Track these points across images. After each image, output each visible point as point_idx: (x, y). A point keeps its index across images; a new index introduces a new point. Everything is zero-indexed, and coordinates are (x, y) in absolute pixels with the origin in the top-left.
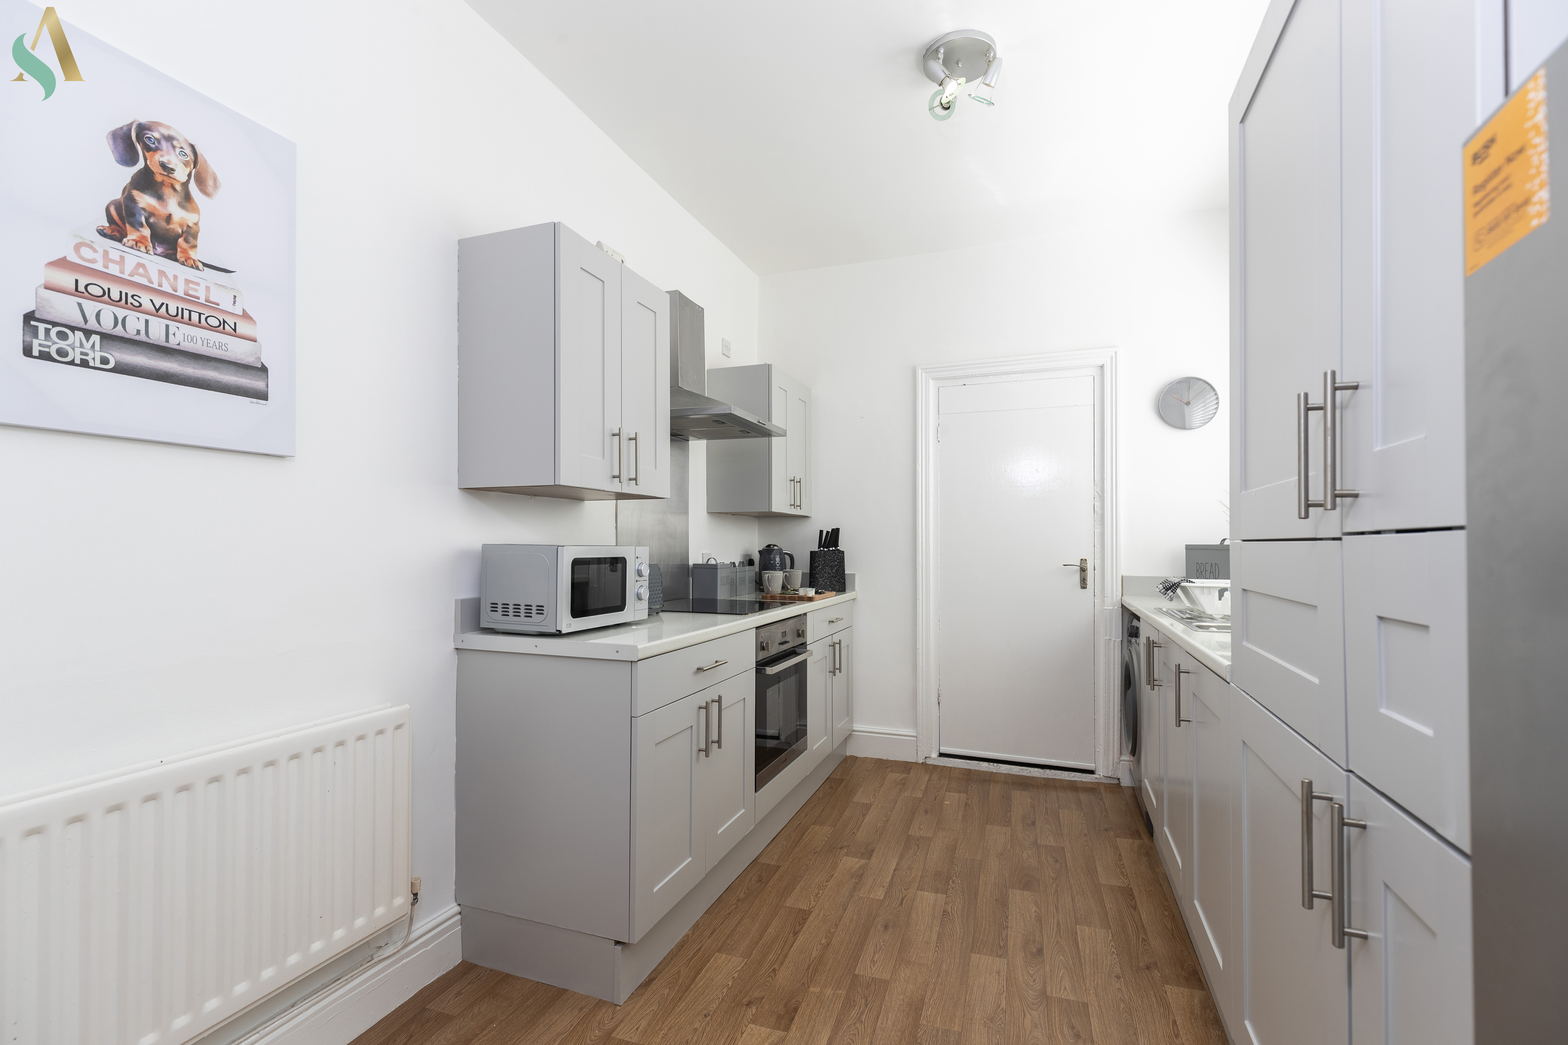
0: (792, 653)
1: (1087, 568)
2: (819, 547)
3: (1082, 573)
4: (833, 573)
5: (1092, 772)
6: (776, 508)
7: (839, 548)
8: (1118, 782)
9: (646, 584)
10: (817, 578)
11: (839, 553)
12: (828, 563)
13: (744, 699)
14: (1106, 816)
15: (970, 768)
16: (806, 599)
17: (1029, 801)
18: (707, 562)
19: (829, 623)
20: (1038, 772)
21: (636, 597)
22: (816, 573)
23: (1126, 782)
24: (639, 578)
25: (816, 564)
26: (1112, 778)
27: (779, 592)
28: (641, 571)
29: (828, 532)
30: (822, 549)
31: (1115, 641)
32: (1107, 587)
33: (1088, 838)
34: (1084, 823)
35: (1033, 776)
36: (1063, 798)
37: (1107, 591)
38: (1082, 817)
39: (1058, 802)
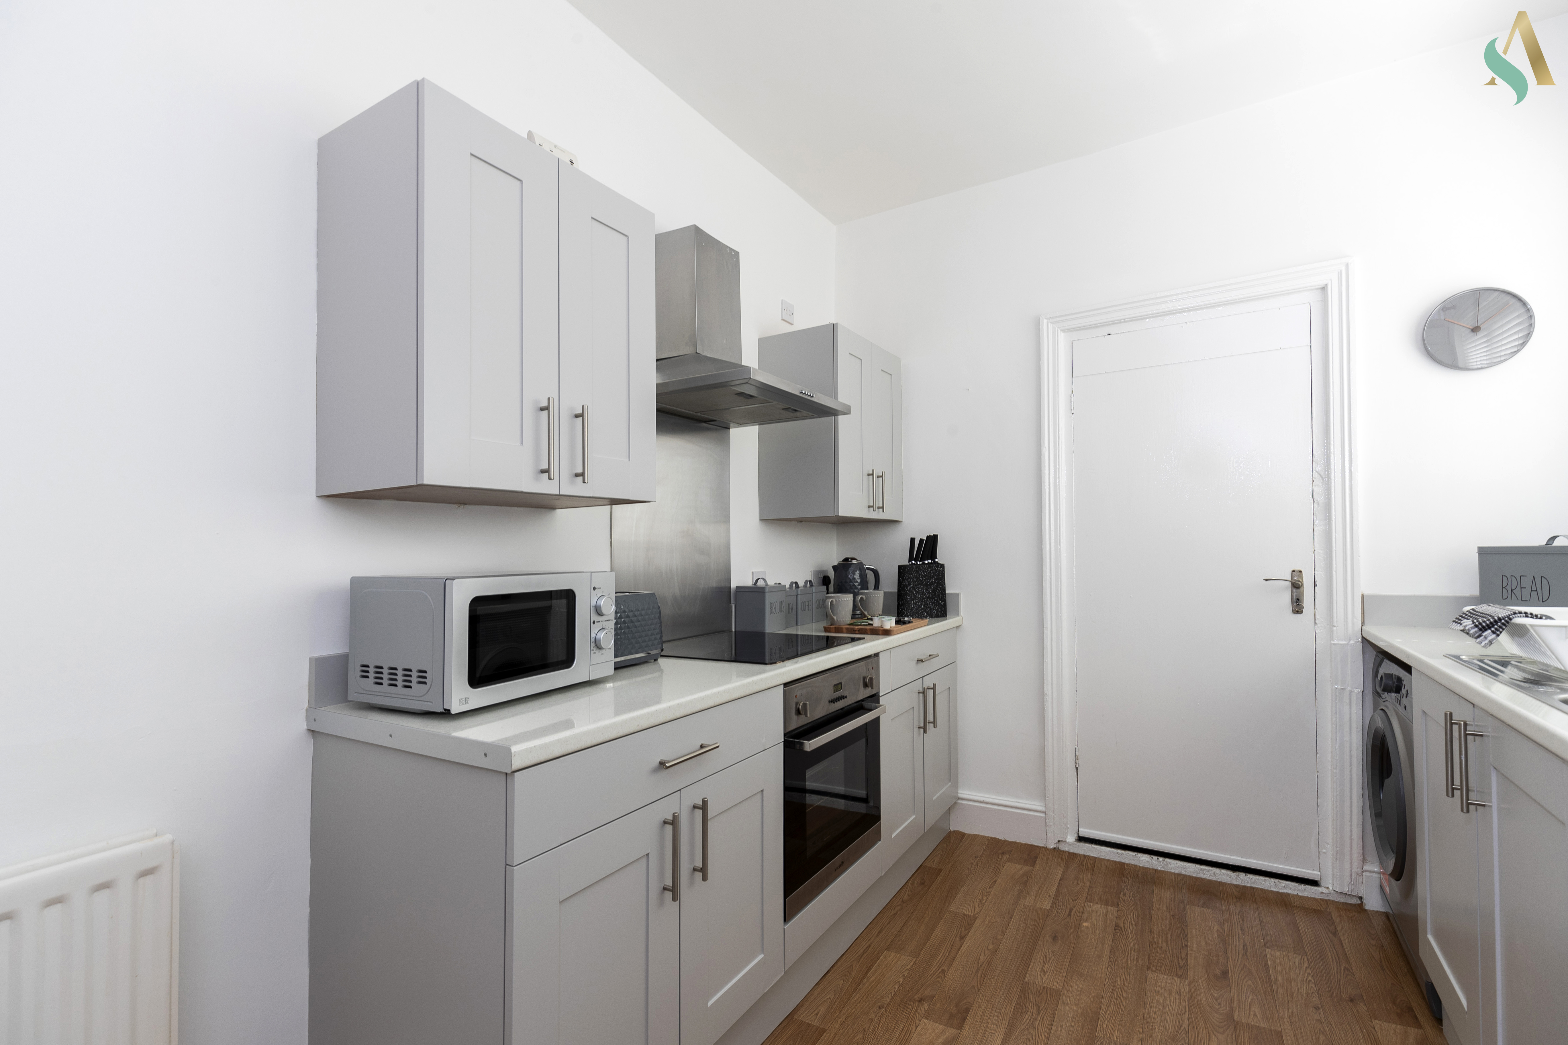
0: (859, 708)
1: (1302, 584)
2: (910, 560)
3: (1294, 590)
4: (929, 593)
5: (1314, 883)
6: (846, 509)
7: (937, 560)
8: (1359, 902)
9: (611, 625)
10: (906, 600)
11: (937, 567)
12: (921, 581)
13: (762, 791)
14: (1348, 970)
15: (1124, 861)
16: (880, 632)
17: (1215, 929)
18: (755, 584)
19: (917, 663)
20: (1227, 875)
21: (593, 645)
22: (906, 594)
23: (1374, 903)
24: (595, 618)
25: (906, 582)
26: (1349, 895)
27: (848, 622)
28: (600, 607)
29: (921, 541)
30: (913, 562)
31: (1351, 692)
32: (1337, 612)
33: (1322, 1015)
34: (1310, 981)
35: (1220, 880)
36: (1270, 926)
37: (1337, 616)
38: (1306, 968)
39: (1263, 934)
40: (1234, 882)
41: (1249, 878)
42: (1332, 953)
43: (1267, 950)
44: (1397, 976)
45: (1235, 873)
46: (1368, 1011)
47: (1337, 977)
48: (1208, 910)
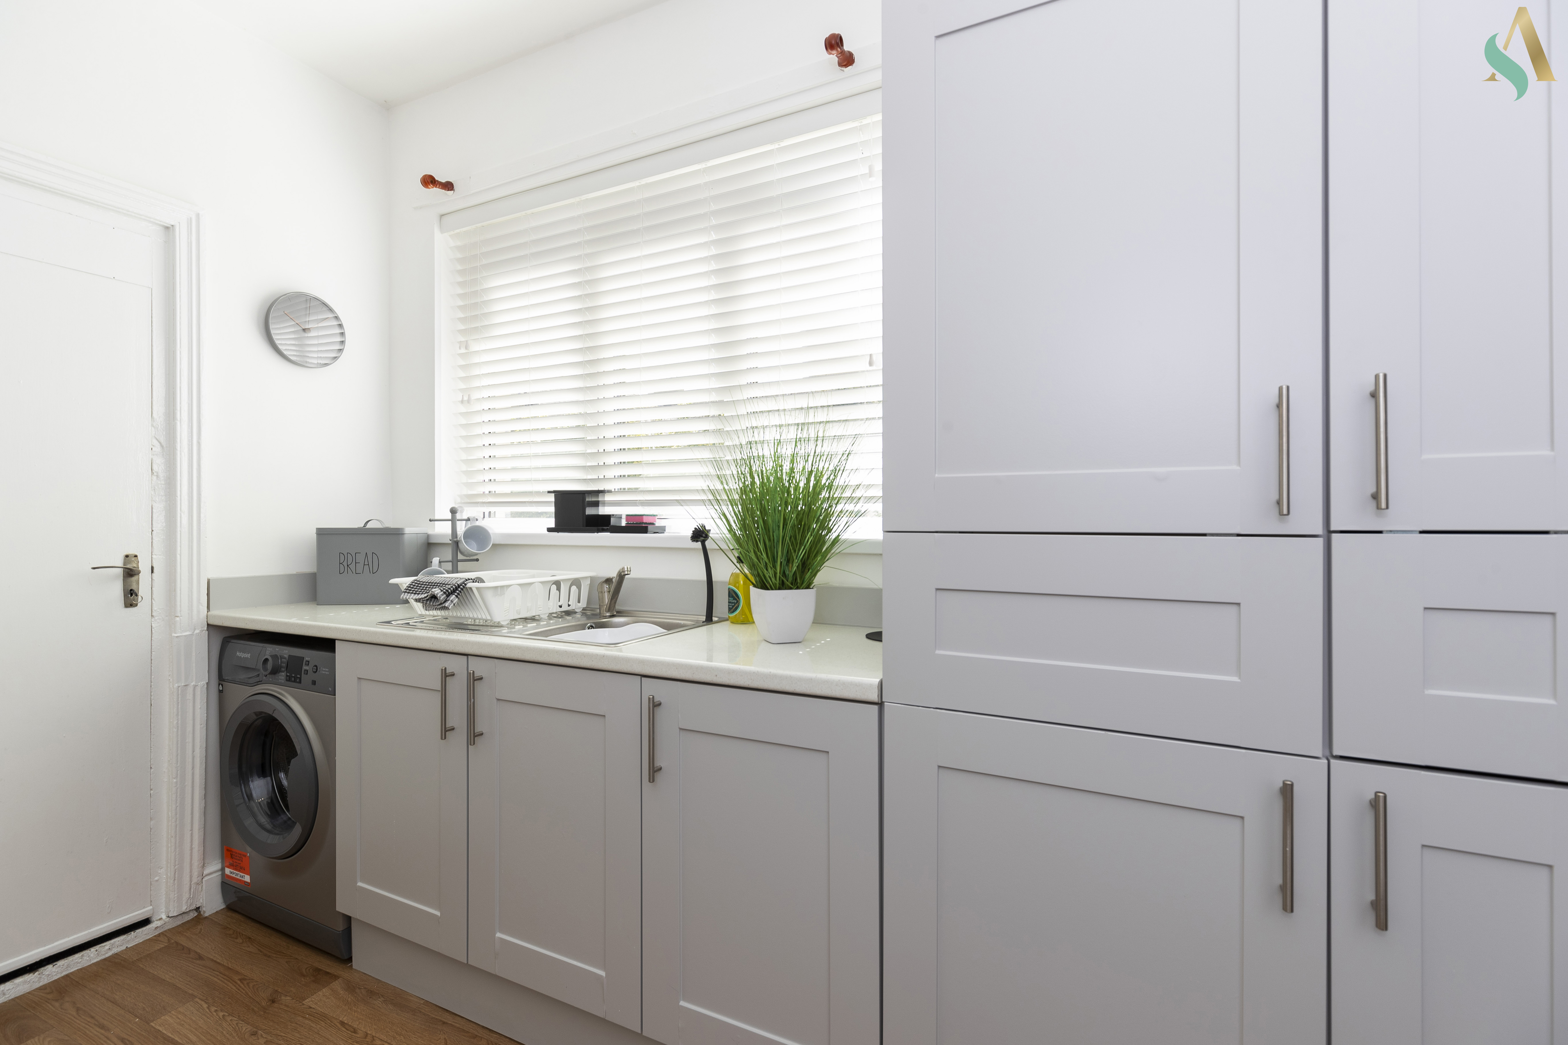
1: (137, 571)
3: (127, 579)
5: (146, 922)
23: (214, 905)
26: (184, 913)
31: (195, 686)
32: (181, 600)
33: (264, 1035)
34: (224, 1016)
35: (13, 997)
36: (129, 999)
37: (180, 605)
38: (208, 1008)
39: (130, 1013)
40: (37, 985)
41: (59, 966)
42: (216, 976)
43: (152, 1024)
44: (284, 953)
45: (37, 973)
46: (293, 999)
47: (242, 993)
48: (32, 1040)
